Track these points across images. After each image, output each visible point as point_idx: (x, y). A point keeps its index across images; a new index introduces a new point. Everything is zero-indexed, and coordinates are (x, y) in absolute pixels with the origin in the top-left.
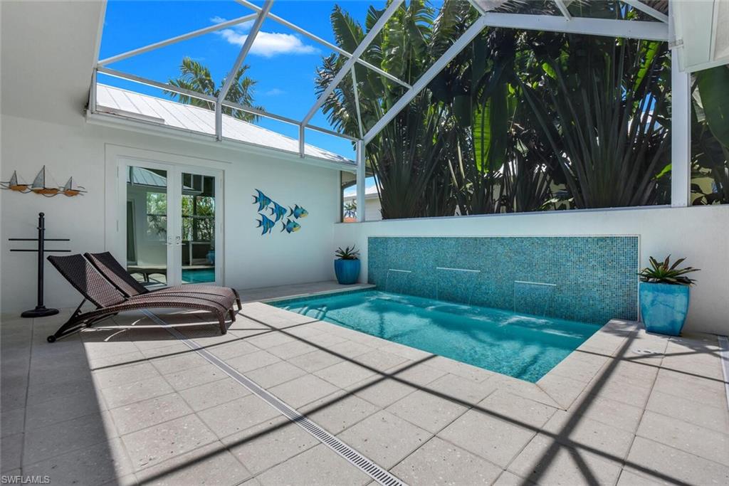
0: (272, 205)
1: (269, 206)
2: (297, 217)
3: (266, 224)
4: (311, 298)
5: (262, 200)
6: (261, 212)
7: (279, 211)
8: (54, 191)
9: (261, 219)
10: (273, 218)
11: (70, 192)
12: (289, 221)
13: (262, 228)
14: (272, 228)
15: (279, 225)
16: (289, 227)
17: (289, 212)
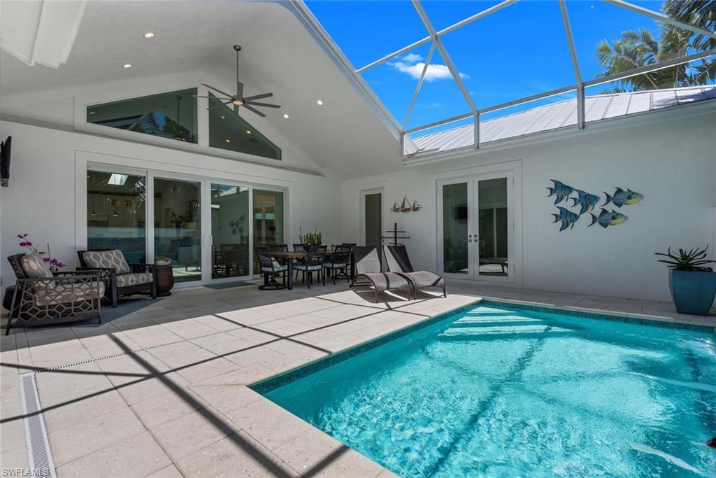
0: (575, 195)
1: (570, 196)
2: (620, 205)
3: (566, 219)
4: (556, 311)
5: (561, 189)
6: (559, 205)
7: (587, 200)
8: (408, 210)
9: (558, 212)
10: (577, 210)
11: (415, 209)
12: (604, 212)
13: (560, 223)
14: (575, 223)
15: (586, 218)
16: (605, 220)
17: (603, 199)
